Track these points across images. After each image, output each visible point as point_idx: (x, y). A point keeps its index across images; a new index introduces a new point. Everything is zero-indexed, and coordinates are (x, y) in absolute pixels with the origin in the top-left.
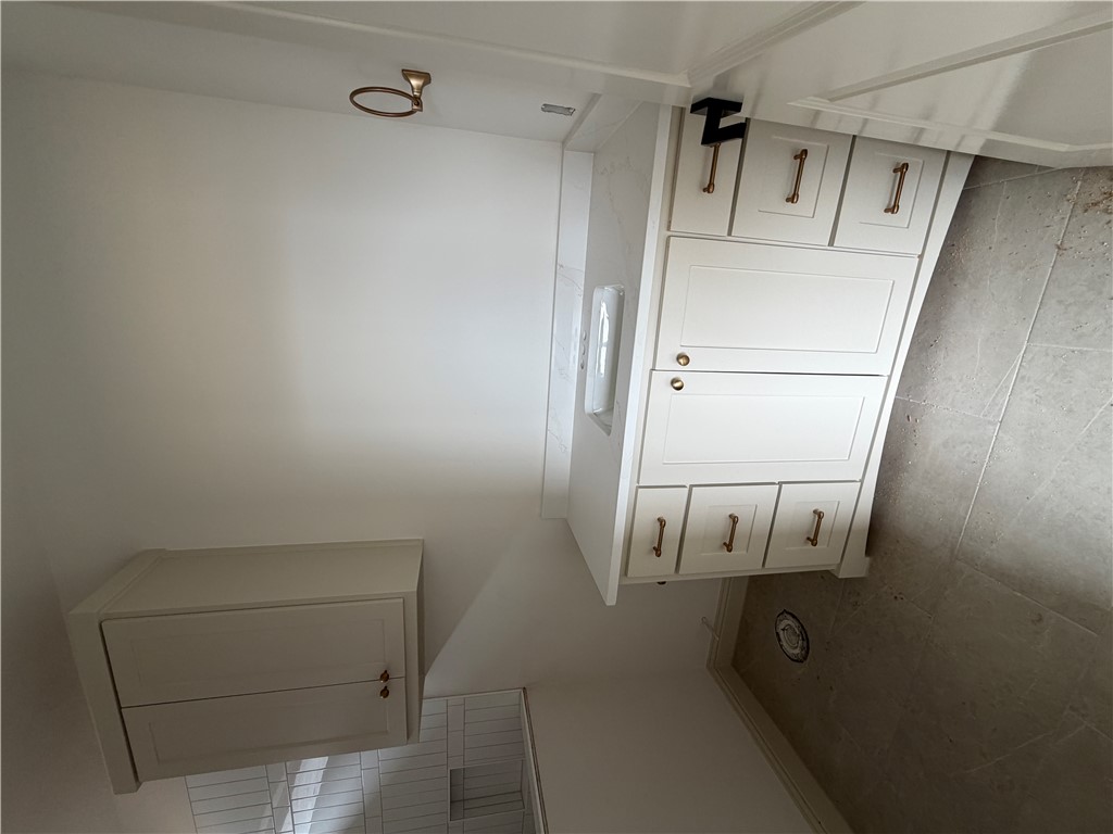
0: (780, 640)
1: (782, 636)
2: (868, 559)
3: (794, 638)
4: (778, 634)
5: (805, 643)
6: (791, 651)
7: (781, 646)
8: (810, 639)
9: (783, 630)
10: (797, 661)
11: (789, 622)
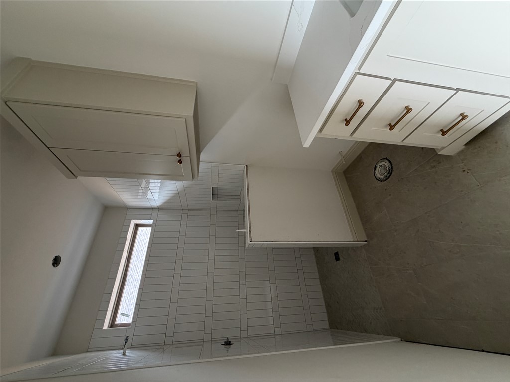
0: (375, 169)
1: (377, 169)
2: (464, 147)
3: (383, 171)
4: (375, 167)
5: (389, 175)
6: (378, 175)
7: (374, 172)
8: (393, 174)
9: (380, 166)
10: (379, 180)
11: (386, 164)
